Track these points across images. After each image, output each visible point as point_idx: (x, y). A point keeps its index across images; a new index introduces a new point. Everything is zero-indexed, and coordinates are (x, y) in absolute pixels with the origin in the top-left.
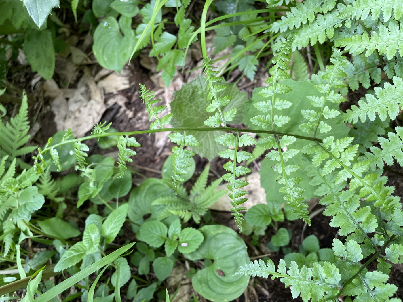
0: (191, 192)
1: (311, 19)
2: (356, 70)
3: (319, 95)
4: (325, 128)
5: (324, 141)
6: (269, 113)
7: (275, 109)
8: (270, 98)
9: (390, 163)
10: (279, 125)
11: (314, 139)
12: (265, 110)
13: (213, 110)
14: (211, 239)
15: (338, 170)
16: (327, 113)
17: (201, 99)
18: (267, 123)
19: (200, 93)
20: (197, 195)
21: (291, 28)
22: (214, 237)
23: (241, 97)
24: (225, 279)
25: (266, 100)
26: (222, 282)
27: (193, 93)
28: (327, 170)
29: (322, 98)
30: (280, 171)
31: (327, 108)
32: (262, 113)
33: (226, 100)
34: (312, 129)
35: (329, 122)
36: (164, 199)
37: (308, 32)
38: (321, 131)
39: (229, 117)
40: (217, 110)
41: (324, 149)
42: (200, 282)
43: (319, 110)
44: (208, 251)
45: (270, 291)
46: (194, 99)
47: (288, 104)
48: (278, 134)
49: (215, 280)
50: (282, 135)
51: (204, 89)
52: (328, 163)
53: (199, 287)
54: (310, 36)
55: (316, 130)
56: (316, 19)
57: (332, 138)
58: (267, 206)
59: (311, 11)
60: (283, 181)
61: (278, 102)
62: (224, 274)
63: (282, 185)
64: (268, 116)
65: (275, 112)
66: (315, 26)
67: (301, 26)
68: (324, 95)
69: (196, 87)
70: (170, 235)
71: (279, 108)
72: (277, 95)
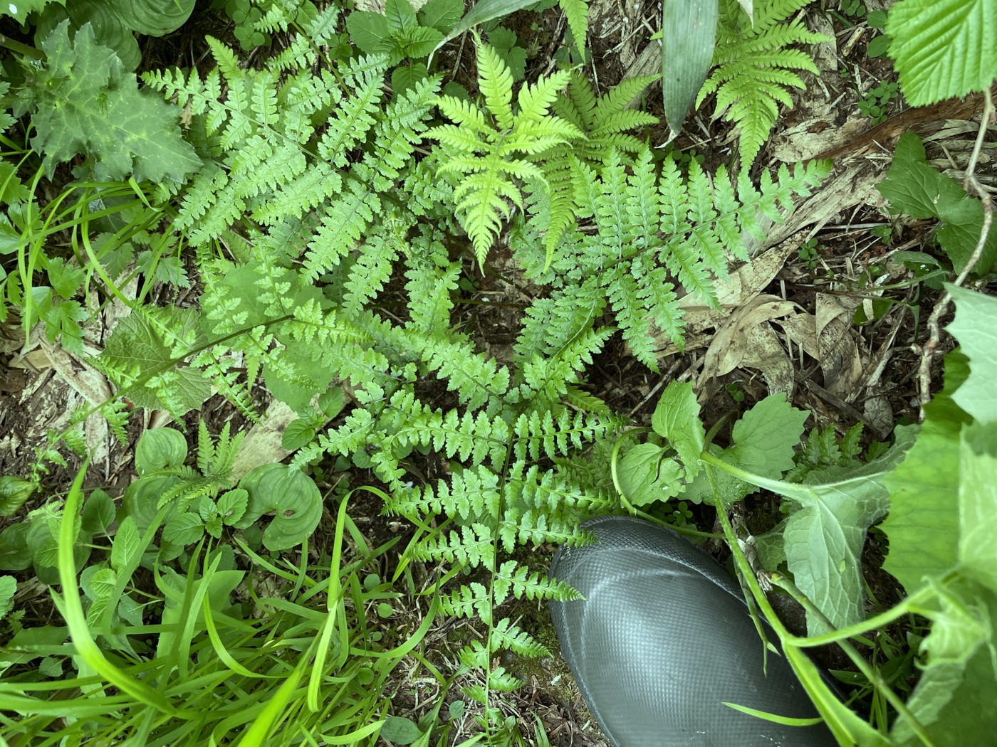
0: (200, 466)
1: (213, 200)
2: (293, 227)
3: (263, 276)
4: (288, 303)
5: (295, 314)
6: (225, 317)
7: (229, 311)
8: (218, 304)
9: (366, 301)
10: (242, 322)
11: (287, 318)
12: (220, 317)
13: (172, 342)
14: (257, 488)
15: (316, 333)
16: (281, 289)
17: (140, 345)
18: (230, 326)
19: (133, 338)
20: (210, 464)
21: (198, 217)
22: (258, 485)
23: (189, 316)
24: (297, 515)
25: (215, 307)
26: (296, 520)
27: (125, 343)
28: (309, 337)
29: (267, 278)
30: (268, 361)
31: (277, 284)
32: (219, 321)
33: (178, 327)
34: (278, 310)
35: (288, 294)
36: (171, 492)
37: (218, 213)
38: (287, 307)
39: (191, 340)
40: (175, 340)
41: (298, 321)
42: (273, 539)
43: (272, 290)
44: (262, 504)
45: (368, 515)
46: (130, 349)
47: (237, 301)
48: (247, 330)
49: (288, 524)
50: (250, 330)
51: (136, 331)
52: (307, 331)
53: (276, 543)
54: (223, 216)
55: (282, 309)
56: (217, 197)
57: (298, 307)
58: (301, 420)
59: (208, 192)
60: (275, 367)
61: (227, 303)
62: (294, 512)
63: (276, 371)
64: (227, 320)
65: (230, 313)
66: (222, 204)
67: (207, 210)
68: (266, 274)
69: (124, 334)
70: (205, 518)
71: (231, 309)
72: (222, 298)
